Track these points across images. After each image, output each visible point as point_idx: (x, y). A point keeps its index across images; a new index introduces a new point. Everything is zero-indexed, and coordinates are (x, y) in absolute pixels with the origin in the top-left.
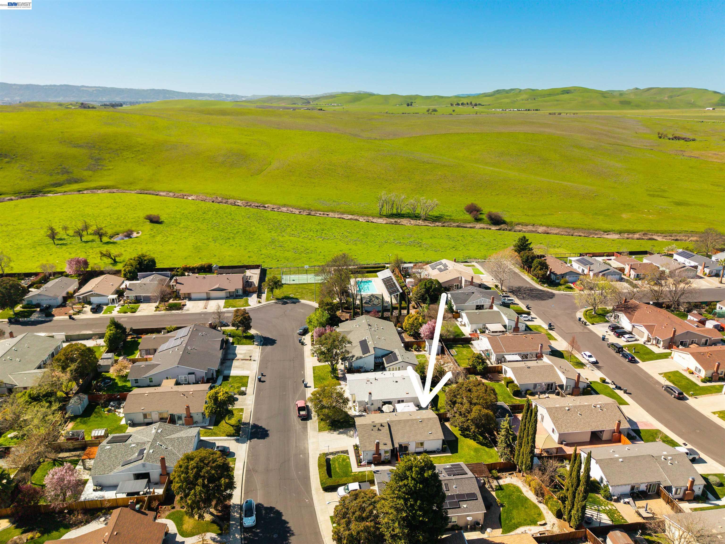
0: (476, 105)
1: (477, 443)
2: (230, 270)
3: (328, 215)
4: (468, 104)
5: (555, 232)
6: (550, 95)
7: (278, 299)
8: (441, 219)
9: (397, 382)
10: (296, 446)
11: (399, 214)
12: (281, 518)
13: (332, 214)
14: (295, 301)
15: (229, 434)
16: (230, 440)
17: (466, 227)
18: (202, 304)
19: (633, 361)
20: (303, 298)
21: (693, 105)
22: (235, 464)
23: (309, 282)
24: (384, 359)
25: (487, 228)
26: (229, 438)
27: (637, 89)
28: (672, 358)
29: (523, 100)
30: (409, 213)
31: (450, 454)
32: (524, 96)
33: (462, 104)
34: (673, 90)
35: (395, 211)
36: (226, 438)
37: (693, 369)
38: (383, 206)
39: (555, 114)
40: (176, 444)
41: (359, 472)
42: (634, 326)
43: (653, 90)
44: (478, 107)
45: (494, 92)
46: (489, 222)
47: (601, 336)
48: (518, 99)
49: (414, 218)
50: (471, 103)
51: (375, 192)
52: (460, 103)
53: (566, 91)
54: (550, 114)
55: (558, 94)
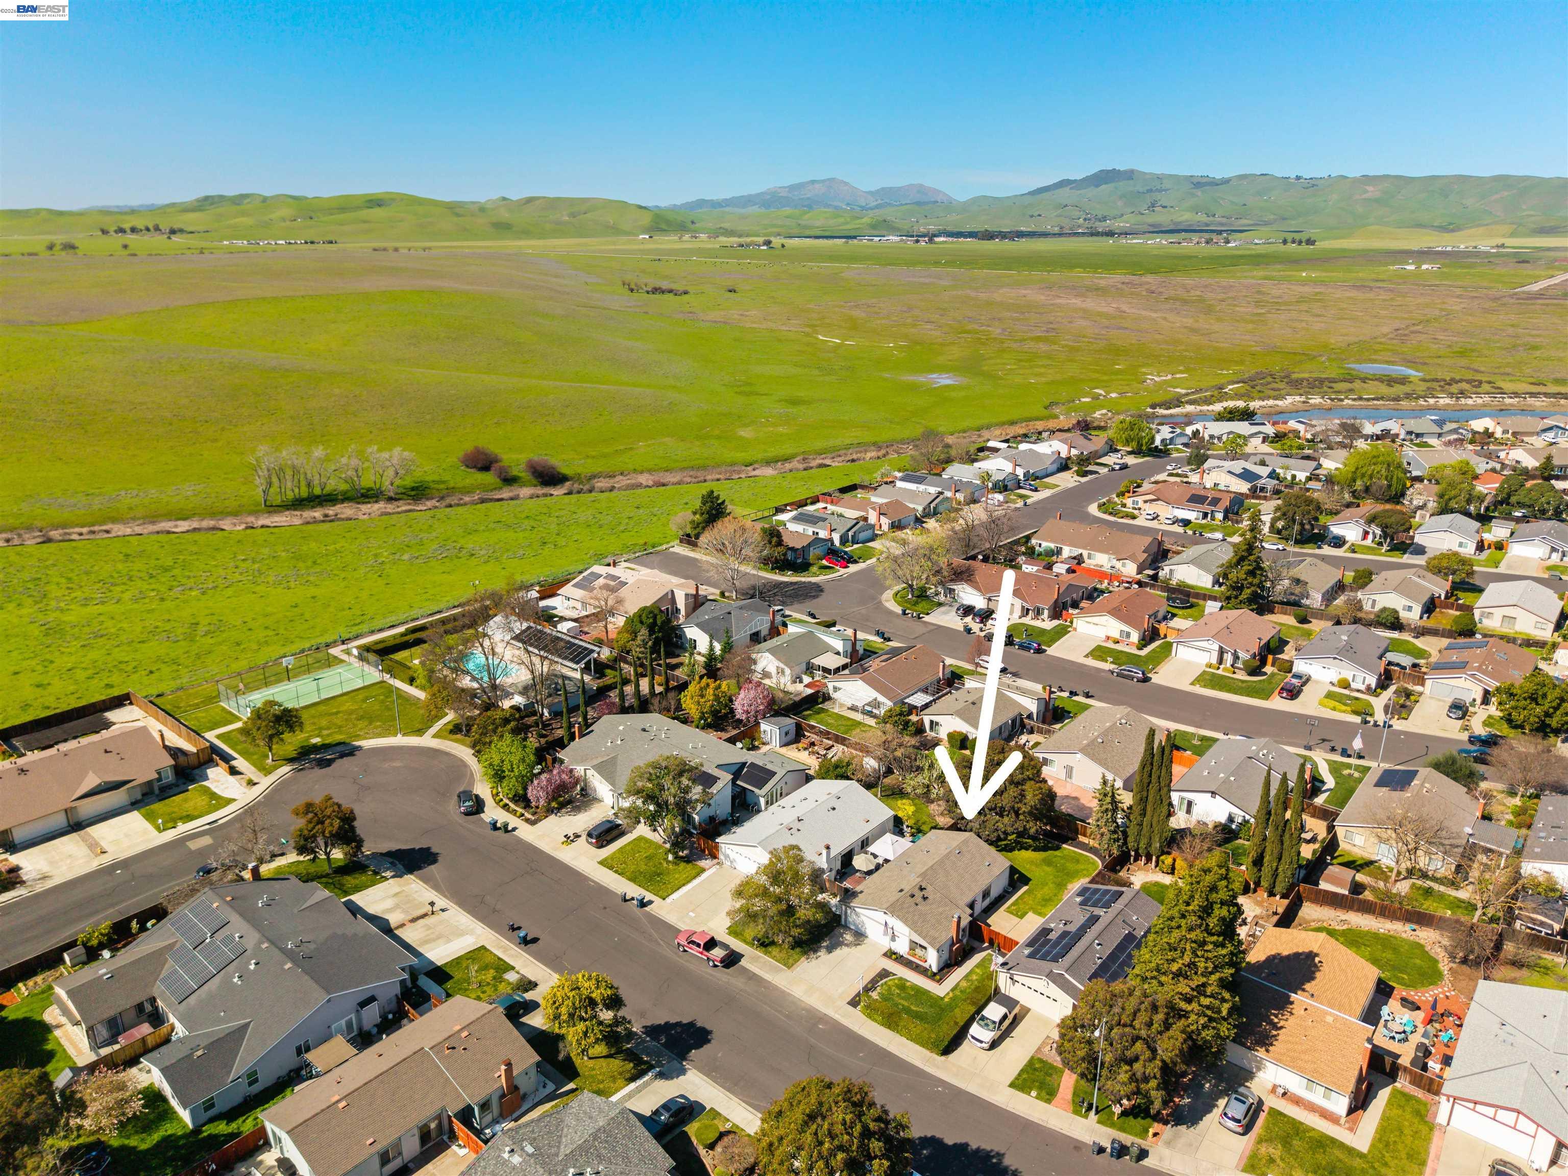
0: (173, 232)
1: (1034, 850)
2: (55, 731)
3: (107, 532)
4: (148, 229)
5: (675, 480)
6: (343, 209)
7: (291, 760)
8: (428, 491)
9: (834, 809)
10: (787, 1016)
11: (318, 497)
12: (947, 1145)
13: (121, 527)
14: (347, 751)
15: (628, 1075)
16: (646, 1085)
17: (501, 500)
18: (69, 844)
19: (1039, 651)
20: (358, 737)
21: (615, 230)
22: (728, 1120)
23: (324, 696)
24: (738, 782)
25: (545, 495)
26: (639, 1082)
27: (504, 199)
28: (1075, 629)
29: (284, 220)
30: (346, 492)
31: (1025, 888)
32: (286, 212)
33: (133, 230)
34: (571, 202)
35: (304, 493)
36: (633, 1086)
37: (1117, 635)
38: (270, 484)
39: (385, 249)
40: (603, 1151)
41: (952, 990)
42: (989, 600)
43: (537, 202)
44: (178, 235)
45: (198, 200)
46: (534, 482)
47: (962, 629)
48: (273, 216)
49: (362, 500)
50: (157, 228)
51: (191, 455)
52: (127, 226)
53: (375, 202)
54: (375, 250)
55: (358, 208)
